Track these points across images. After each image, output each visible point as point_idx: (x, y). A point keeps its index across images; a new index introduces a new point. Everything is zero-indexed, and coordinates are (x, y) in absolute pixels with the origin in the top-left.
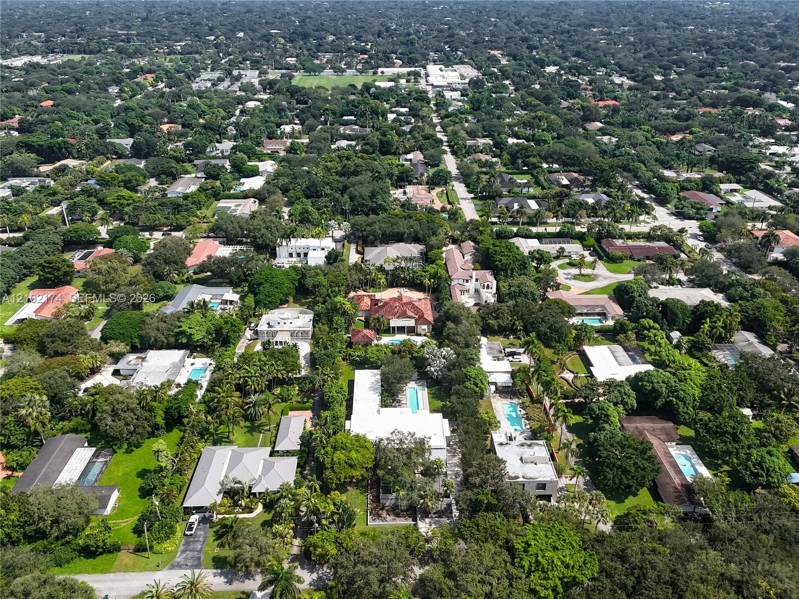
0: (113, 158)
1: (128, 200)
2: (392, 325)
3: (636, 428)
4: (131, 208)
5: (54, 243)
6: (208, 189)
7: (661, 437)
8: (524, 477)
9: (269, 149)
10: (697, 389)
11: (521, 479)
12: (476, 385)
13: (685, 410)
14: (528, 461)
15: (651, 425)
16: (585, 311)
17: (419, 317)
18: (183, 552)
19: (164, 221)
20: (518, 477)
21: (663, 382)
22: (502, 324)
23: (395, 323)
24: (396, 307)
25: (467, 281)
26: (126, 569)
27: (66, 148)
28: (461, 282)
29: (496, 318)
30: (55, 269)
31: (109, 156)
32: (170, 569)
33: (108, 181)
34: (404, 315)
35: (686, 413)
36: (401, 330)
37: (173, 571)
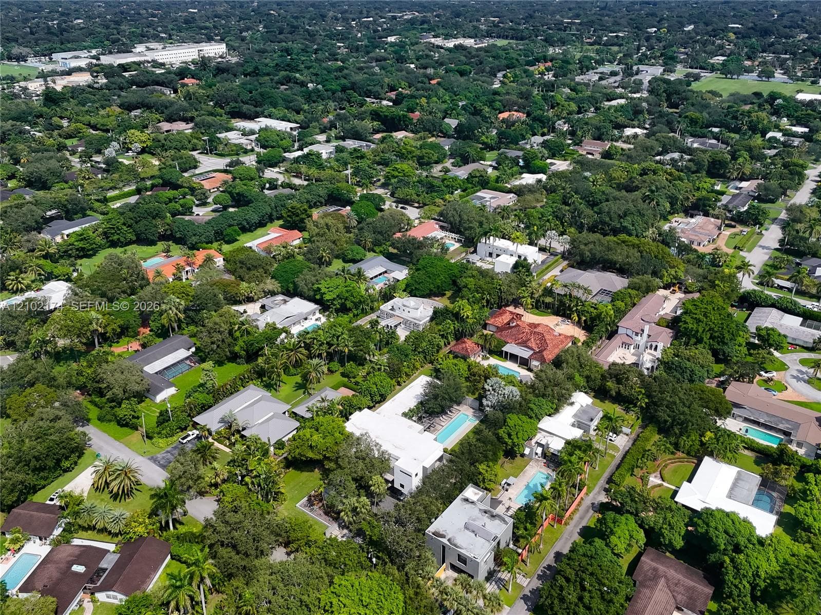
0: (439, 136)
1: (399, 173)
2: (504, 349)
3: (655, 570)
4: (396, 180)
5: (319, 196)
6: (476, 177)
7: (679, 597)
8: (449, 540)
9: (585, 150)
10: (775, 564)
11: (445, 541)
12: (509, 435)
13: (737, 582)
14: (471, 528)
15: (680, 577)
16: (762, 421)
17: (539, 352)
18: (168, 452)
19: (415, 197)
20: (443, 536)
21: (726, 532)
22: (622, 391)
23: (510, 348)
24: (523, 333)
25: (637, 334)
26: (128, 445)
27: (404, 121)
28: (629, 333)
29: (619, 381)
30: (294, 214)
31: (435, 133)
32: (149, 459)
33: (404, 154)
34: (524, 344)
35: (736, 586)
36: (513, 358)
37: (149, 462)
